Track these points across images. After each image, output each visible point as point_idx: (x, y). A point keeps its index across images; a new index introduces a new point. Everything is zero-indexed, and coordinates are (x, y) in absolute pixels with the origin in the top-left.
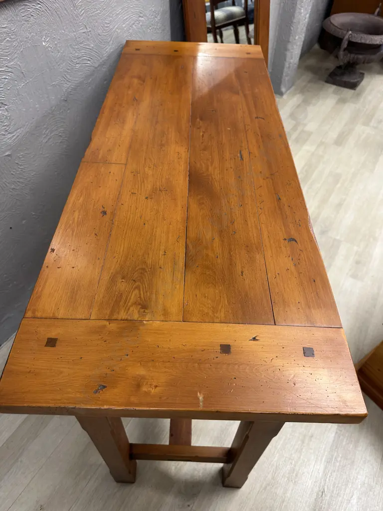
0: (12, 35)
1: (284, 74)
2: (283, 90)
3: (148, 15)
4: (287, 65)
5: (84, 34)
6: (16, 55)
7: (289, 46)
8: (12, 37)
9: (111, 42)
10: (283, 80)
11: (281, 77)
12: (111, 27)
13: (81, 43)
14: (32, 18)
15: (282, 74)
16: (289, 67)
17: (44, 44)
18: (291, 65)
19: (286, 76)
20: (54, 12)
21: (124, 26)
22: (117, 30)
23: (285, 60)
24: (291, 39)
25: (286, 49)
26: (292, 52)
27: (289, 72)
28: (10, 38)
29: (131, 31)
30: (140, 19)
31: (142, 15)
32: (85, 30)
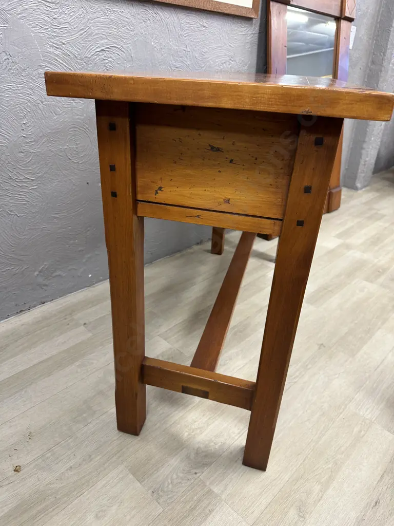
0: (132, 26)
1: (360, 171)
2: (359, 185)
3: (237, 62)
4: (362, 162)
5: (184, 52)
6: (130, 42)
7: (365, 146)
8: (131, 27)
9: (204, 68)
10: (358, 176)
11: (357, 173)
12: (206, 56)
13: (181, 57)
14: (149, 21)
15: (358, 170)
16: (365, 165)
17: (152, 43)
18: (367, 163)
19: (361, 173)
20: (165, 25)
21: (217, 60)
22: (211, 61)
23: (361, 158)
24: (367, 139)
25: (362, 148)
26: (367, 151)
27: (365, 169)
28: (130, 27)
29: (221, 67)
30: (230, 61)
31: (232, 59)
32: (185, 49)
